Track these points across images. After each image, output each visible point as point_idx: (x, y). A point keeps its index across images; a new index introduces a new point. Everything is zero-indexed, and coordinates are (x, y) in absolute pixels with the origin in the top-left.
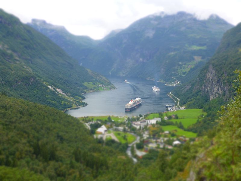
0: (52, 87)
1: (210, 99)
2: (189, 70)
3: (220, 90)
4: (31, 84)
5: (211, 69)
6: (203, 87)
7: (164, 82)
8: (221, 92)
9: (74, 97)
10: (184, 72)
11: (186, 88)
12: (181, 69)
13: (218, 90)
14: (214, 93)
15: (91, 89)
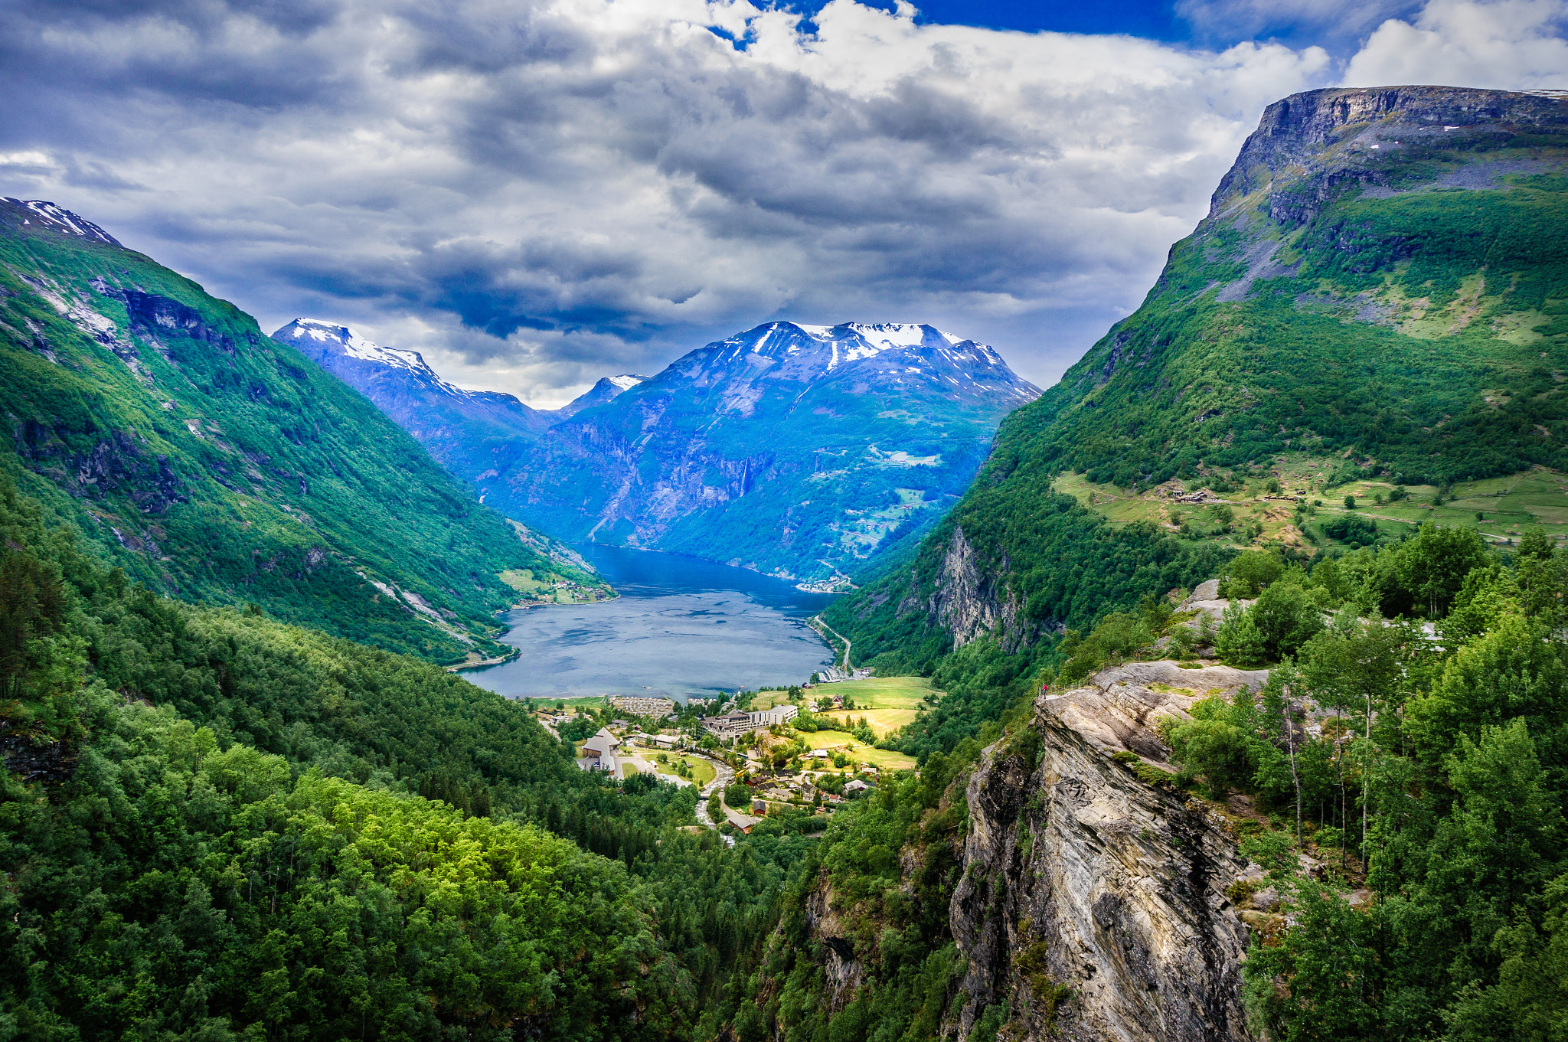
0: (388, 585)
1: (956, 645)
2: (882, 536)
3: (987, 615)
4: (309, 571)
5: (960, 544)
6: (932, 603)
7: (792, 577)
8: (989, 620)
9: (469, 625)
10: (865, 543)
11: (871, 602)
12: (852, 535)
13: (983, 614)
14: (968, 624)
15: (529, 597)
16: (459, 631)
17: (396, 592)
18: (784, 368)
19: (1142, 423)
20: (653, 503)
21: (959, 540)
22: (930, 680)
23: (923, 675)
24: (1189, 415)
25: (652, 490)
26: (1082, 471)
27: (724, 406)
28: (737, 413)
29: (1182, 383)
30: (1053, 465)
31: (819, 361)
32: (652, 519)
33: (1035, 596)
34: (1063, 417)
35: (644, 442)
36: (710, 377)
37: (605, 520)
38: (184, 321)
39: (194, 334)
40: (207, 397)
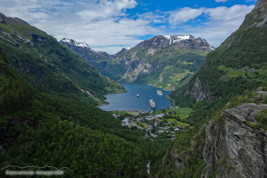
0: (83, 90)
1: (197, 101)
2: (181, 79)
3: (204, 95)
5: (198, 81)
6: (192, 93)
7: (162, 88)
8: (204, 96)
9: (99, 98)
10: (177, 80)
11: (179, 92)
13: (203, 95)
14: (200, 97)
15: (110, 92)
16: (97, 99)
17: (85, 91)
18: (160, 45)
19: (238, 54)
20: (134, 73)
21: (197, 79)
22: (192, 108)
23: (190, 107)
24: (249, 52)
25: (134, 70)
26: (225, 65)
27: (148, 53)
28: (151, 54)
29: (248, 45)
30: (218, 64)
31: (167, 43)
32: (134, 76)
33: (214, 91)
34: (220, 53)
35: (132, 61)
36: (145, 47)
37: (124, 77)
38: (43, 40)
39: (45, 42)
40: (48, 54)
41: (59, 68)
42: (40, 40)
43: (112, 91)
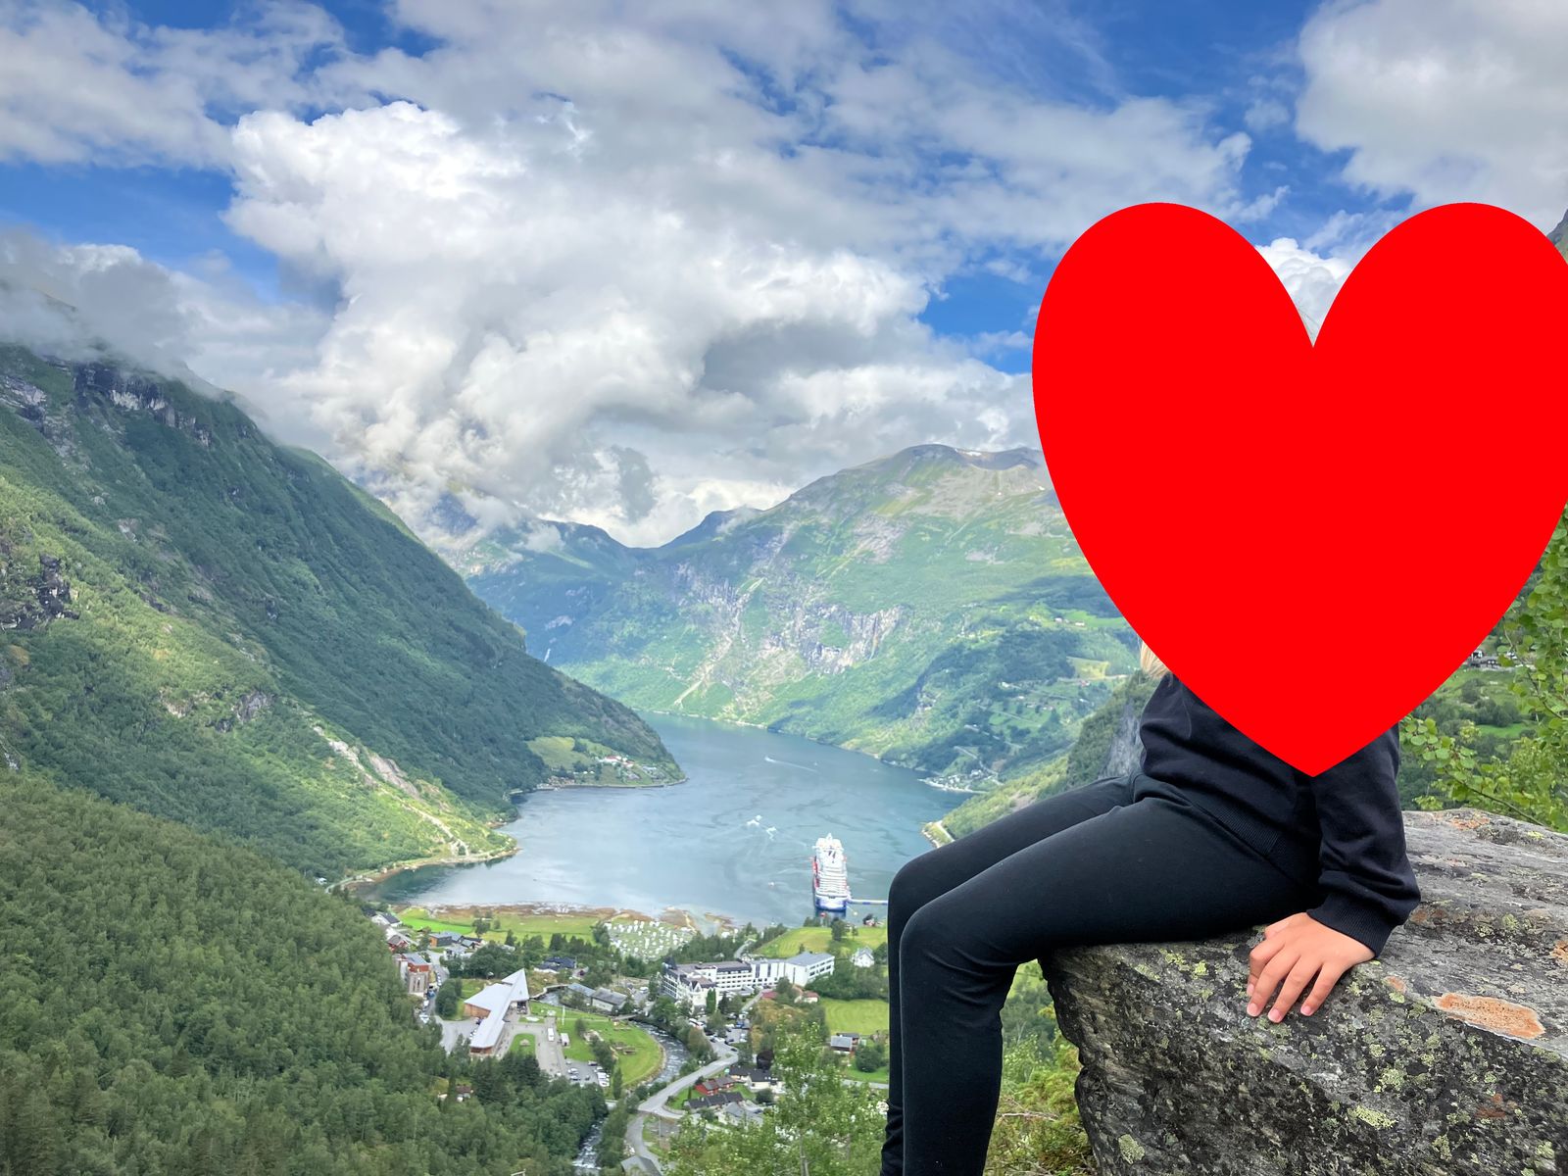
0: (351, 745)
10: (1021, 727)
12: (1005, 716)
15: (562, 774)
16: (438, 815)
17: (360, 754)
18: (933, 501)
20: (756, 665)
21: (1128, 717)
25: (756, 648)
27: (854, 547)
28: (871, 554)
31: (977, 495)
32: (755, 684)
35: (752, 588)
36: (838, 510)
37: (697, 685)
38: (148, 402)
39: (159, 417)
40: (160, 494)
41: (217, 591)
42: (130, 402)
43: (579, 768)
